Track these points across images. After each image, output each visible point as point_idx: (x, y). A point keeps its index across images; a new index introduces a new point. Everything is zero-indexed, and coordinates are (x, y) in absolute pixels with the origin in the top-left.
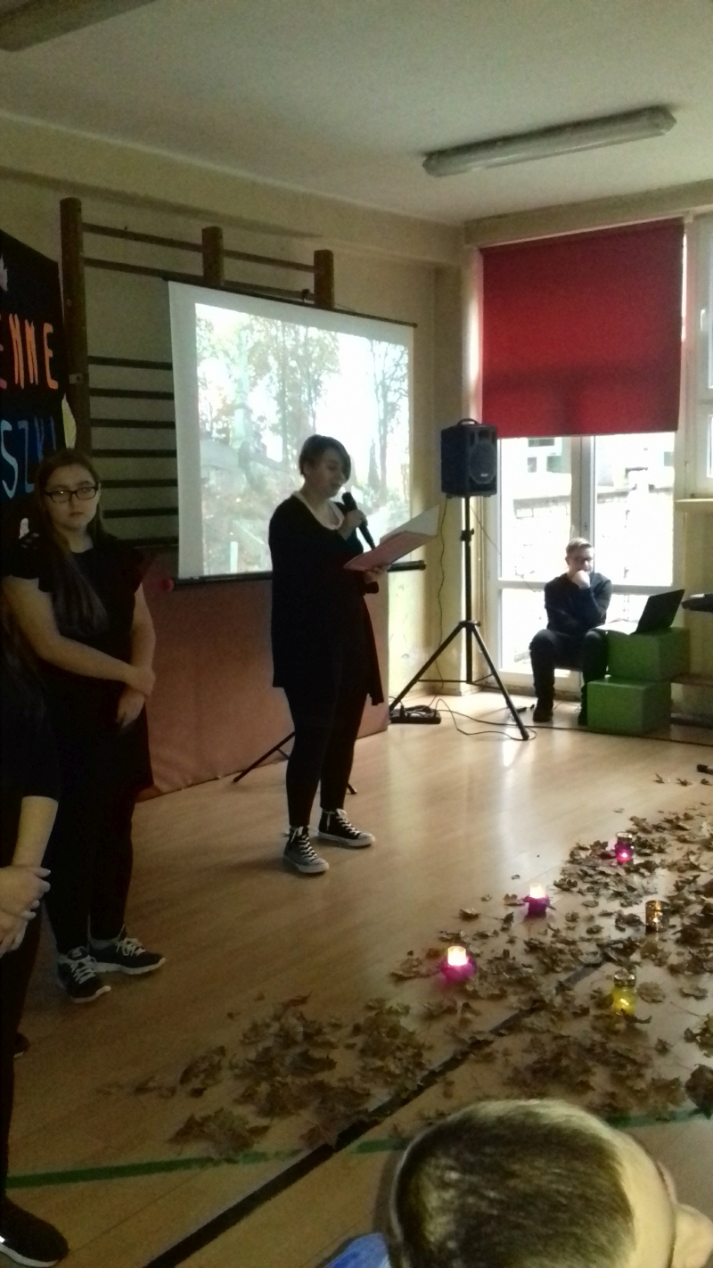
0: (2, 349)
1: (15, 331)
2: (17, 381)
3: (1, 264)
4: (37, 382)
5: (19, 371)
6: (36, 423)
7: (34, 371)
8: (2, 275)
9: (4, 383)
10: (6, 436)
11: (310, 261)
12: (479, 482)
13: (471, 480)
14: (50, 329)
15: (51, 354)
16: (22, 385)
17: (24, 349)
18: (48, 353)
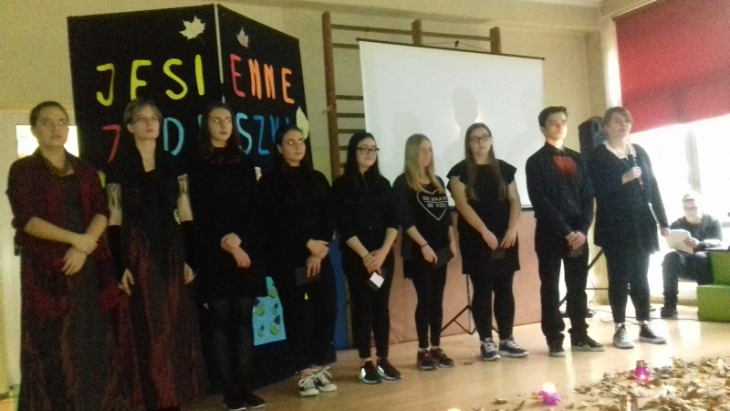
0: (238, 75)
1: (254, 67)
2: (253, 94)
3: (242, 33)
4: (274, 97)
5: (256, 89)
6: (272, 118)
7: (271, 91)
8: (243, 39)
9: (242, 94)
10: (242, 120)
11: (487, 34)
14: (289, 72)
15: (289, 85)
16: (260, 96)
17: (262, 79)
18: (286, 84)
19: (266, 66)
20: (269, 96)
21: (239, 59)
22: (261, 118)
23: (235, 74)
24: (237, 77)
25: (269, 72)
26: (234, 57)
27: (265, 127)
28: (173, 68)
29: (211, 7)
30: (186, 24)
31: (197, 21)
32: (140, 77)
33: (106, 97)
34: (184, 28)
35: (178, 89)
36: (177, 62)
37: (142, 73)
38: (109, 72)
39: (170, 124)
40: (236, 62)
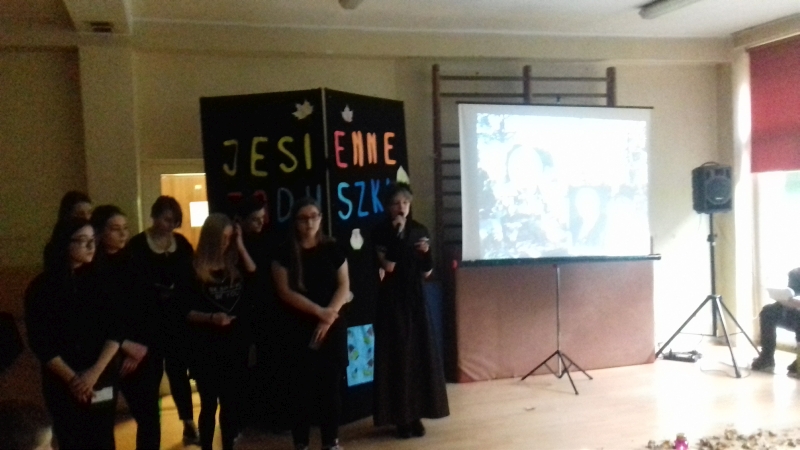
0: (342, 149)
1: (357, 139)
2: (355, 163)
3: (347, 109)
4: (375, 162)
5: (358, 158)
6: (372, 182)
7: (373, 157)
8: (347, 115)
9: (344, 165)
10: (344, 190)
11: (603, 74)
12: (715, 204)
13: (708, 202)
14: (391, 135)
15: (391, 147)
16: (361, 164)
17: (365, 147)
18: (388, 147)
19: (369, 135)
20: (370, 161)
21: (342, 134)
22: (362, 184)
23: (339, 149)
24: (340, 152)
25: (372, 139)
26: (338, 134)
27: (366, 191)
28: (286, 145)
29: (319, 91)
30: (298, 106)
31: (307, 104)
32: (259, 151)
33: (231, 168)
34: (296, 110)
35: (289, 163)
36: (289, 139)
37: (261, 148)
38: (232, 147)
39: (283, 194)
40: (340, 137)
